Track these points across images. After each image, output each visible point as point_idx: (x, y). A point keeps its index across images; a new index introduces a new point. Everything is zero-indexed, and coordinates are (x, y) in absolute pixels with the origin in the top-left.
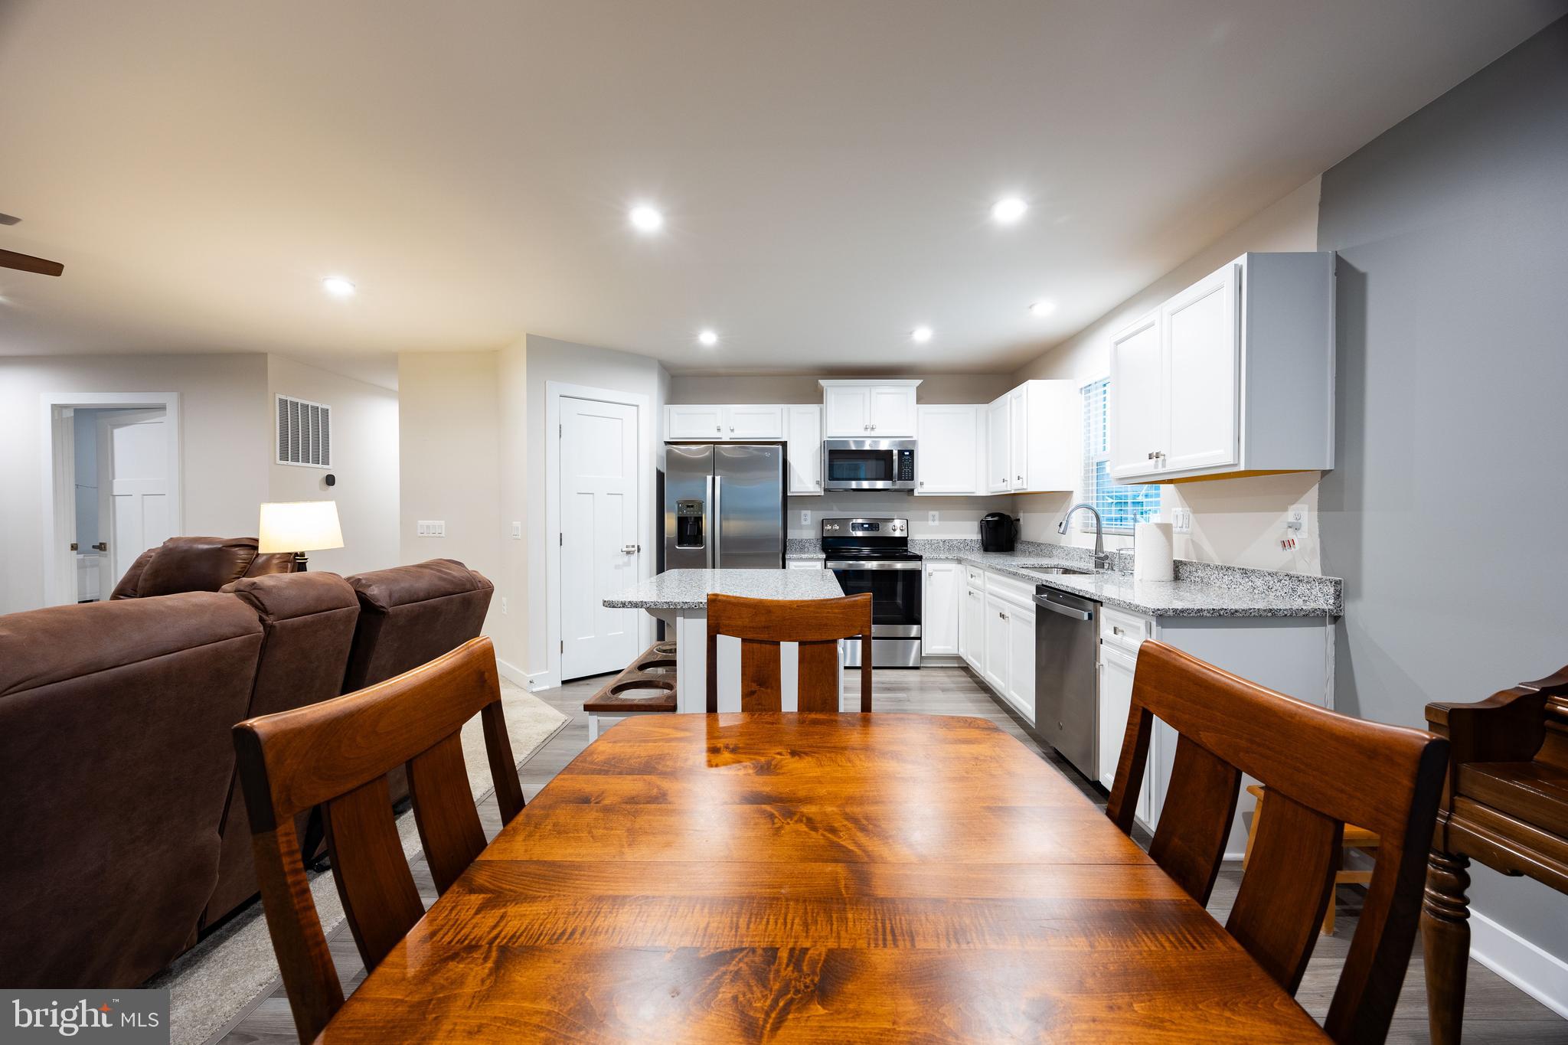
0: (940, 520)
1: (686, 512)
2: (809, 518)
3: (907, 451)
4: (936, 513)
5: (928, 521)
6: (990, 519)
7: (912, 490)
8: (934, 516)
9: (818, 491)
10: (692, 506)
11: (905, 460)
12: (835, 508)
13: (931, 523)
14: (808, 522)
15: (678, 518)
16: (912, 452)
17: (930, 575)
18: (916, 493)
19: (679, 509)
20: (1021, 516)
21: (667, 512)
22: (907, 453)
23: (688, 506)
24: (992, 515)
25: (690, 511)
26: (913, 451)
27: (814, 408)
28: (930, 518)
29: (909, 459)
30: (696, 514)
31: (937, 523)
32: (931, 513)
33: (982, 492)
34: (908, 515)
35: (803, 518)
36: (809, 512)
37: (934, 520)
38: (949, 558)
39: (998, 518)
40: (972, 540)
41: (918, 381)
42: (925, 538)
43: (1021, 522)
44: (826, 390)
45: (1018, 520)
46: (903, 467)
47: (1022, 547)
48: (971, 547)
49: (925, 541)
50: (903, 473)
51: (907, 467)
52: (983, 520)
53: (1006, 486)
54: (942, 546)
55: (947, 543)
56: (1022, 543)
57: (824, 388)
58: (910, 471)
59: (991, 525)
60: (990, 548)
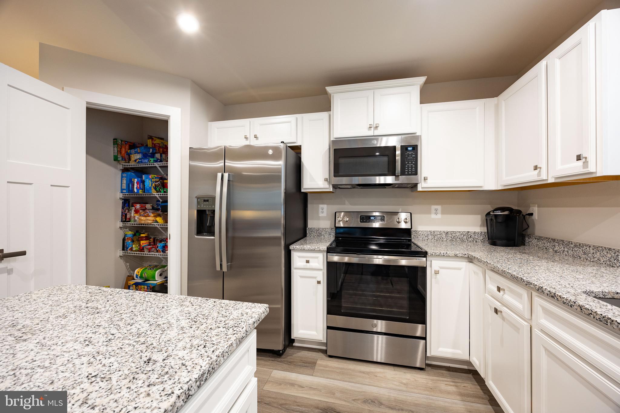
0: (443, 213)
1: (203, 206)
2: (325, 211)
3: (410, 146)
4: (439, 207)
5: (430, 214)
6: (499, 213)
7: (415, 185)
8: (436, 210)
9: (327, 187)
10: (208, 201)
11: (408, 155)
12: (347, 202)
13: (433, 216)
14: (325, 214)
15: (198, 210)
16: (415, 148)
17: (437, 273)
18: (420, 188)
19: (198, 203)
20: (535, 210)
22: (410, 149)
23: (205, 201)
24: (502, 209)
25: (206, 205)
26: (417, 146)
27: (324, 115)
28: (433, 211)
29: (412, 154)
30: (211, 207)
31: (439, 216)
32: (434, 207)
33: (491, 185)
34: (411, 208)
35: (320, 210)
36: (325, 206)
37: (436, 214)
38: (458, 255)
39: (506, 213)
40: (475, 233)
41: (422, 79)
42: (428, 230)
43: (536, 216)
44: (333, 96)
45: (532, 214)
46: (407, 163)
47: (540, 244)
48: (475, 239)
49: (429, 233)
50: (407, 168)
51: (410, 163)
52: (488, 214)
53: (539, 174)
54: (444, 237)
55: (450, 235)
56: (540, 238)
57: (332, 95)
58: (413, 166)
59: (500, 220)
60: (498, 242)
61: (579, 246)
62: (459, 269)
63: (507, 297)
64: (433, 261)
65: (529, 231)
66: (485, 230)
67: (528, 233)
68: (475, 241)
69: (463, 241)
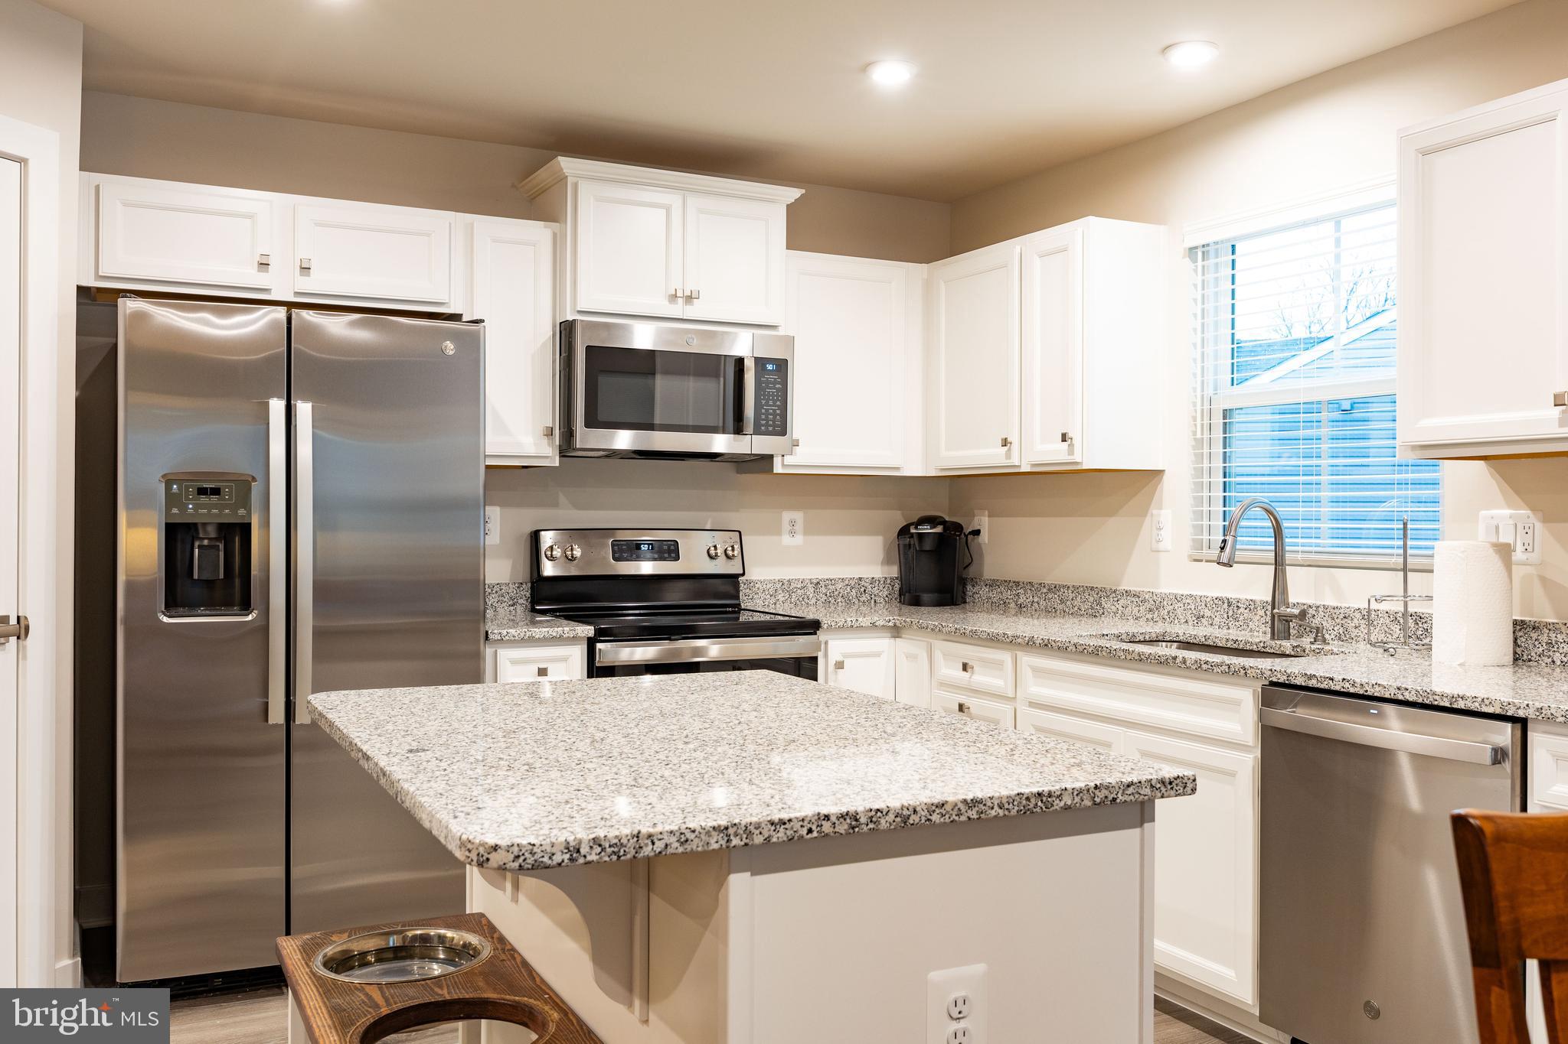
0: (808, 531)
1: (194, 510)
3: (771, 361)
4: (798, 516)
5: (780, 533)
6: (926, 529)
7: (770, 460)
8: (793, 523)
9: (545, 453)
10: (216, 491)
11: (767, 383)
13: (786, 540)
14: (495, 538)
15: (168, 525)
16: (782, 365)
17: (840, 665)
18: (778, 468)
19: (171, 499)
20: (983, 522)
21: (129, 507)
22: (770, 367)
23: (202, 491)
24: (932, 521)
25: (209, 507)
26: (786, 361)
27: (535, 232)
28: (786, 526)
29: (775, 383)
30: (228, 516)
31: (799, 539)
32: (787, 516)
33: (914, 468)
34: (734, 519)
37: (792, 533)
38: (877, 624)
39: (939, 529)
40: (873, 581)
41: (793, 194)
42: (777, 578)
43: (984, 537)
44: (576, 186)
45: (977, 533)
46: (763, 402)
47: (994, 595)
48: (873, 596)
49: (779, 586)
50: (763, 417)
51: (771, 403)
52: (904, 531)
53: (1008, 455)
54: (811, 595)
55: (823, 588)
56: (993, 584)
57: (570, 180)
58: (778, 412)
59: (928, 545)
60: (926, 597)
61: (1054, 589)
62: (878, 655)
63: (980, 678)
64: (830, 643)
65: (972, 572)
66: (894, 571)
67: (971, 575)
68: (873, 601)
69: (849, 603)
